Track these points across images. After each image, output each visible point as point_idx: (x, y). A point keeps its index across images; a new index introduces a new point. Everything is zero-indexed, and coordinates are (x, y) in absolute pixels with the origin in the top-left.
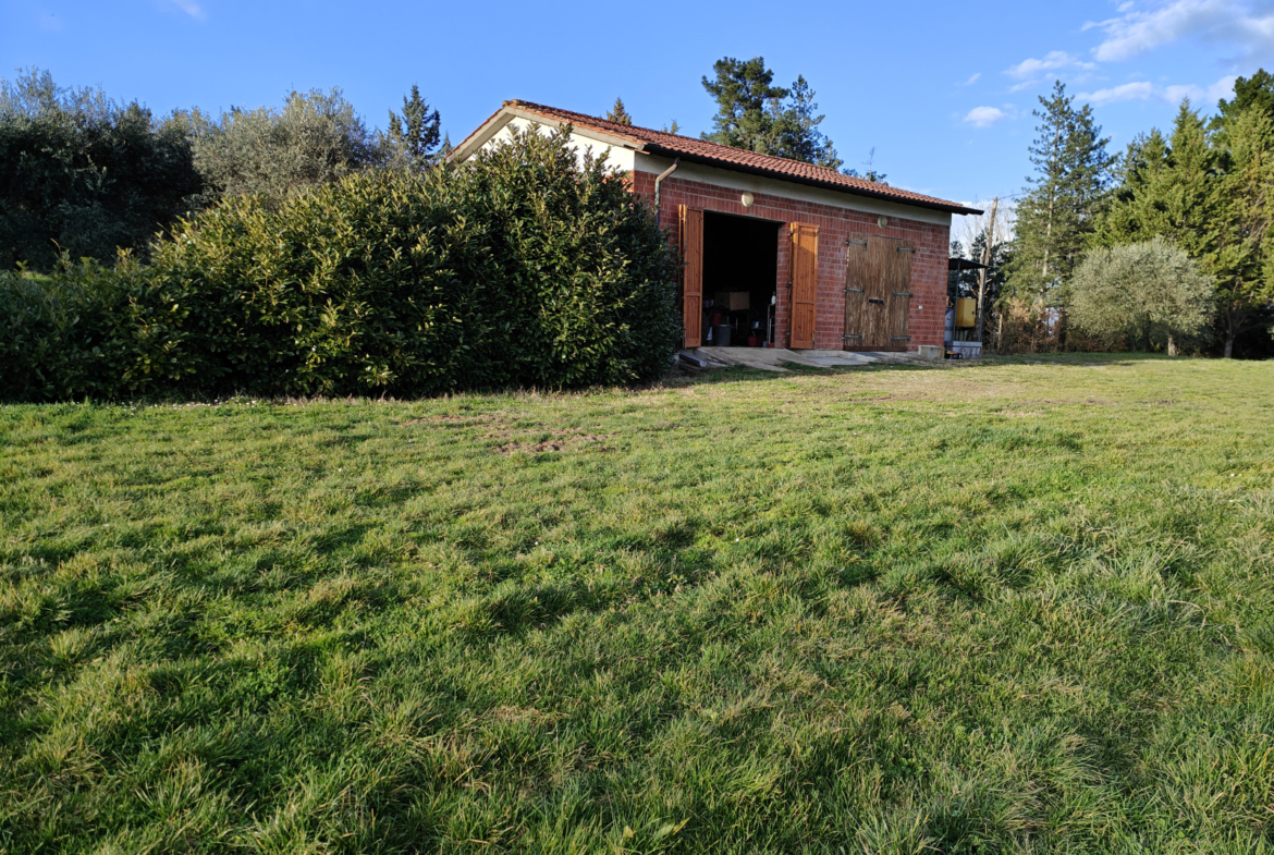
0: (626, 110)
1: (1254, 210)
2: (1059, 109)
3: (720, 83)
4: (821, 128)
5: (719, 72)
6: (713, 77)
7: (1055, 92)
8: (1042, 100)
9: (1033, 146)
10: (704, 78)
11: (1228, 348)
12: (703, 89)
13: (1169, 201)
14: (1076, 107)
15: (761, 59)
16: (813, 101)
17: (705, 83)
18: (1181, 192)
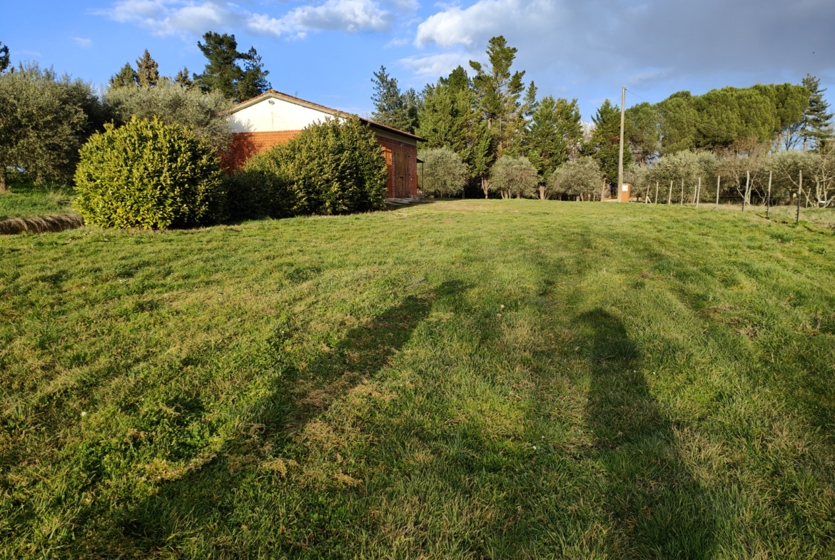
1: (470, 133)
2: (382, 78)
3: (209, 46)
4: (266, 78)
5: (207, 40)
6: (204, 43)
7: (381, 71)
8: (376, 75)
9: (373, 96)
10: (199, 42)
11: (463, 196)
12: (199, 49)
13: (438, 129)
14: (389, 79)
15: (233, 36)
16: (262, 62)
17: (200, 45)
18: (443, 125)
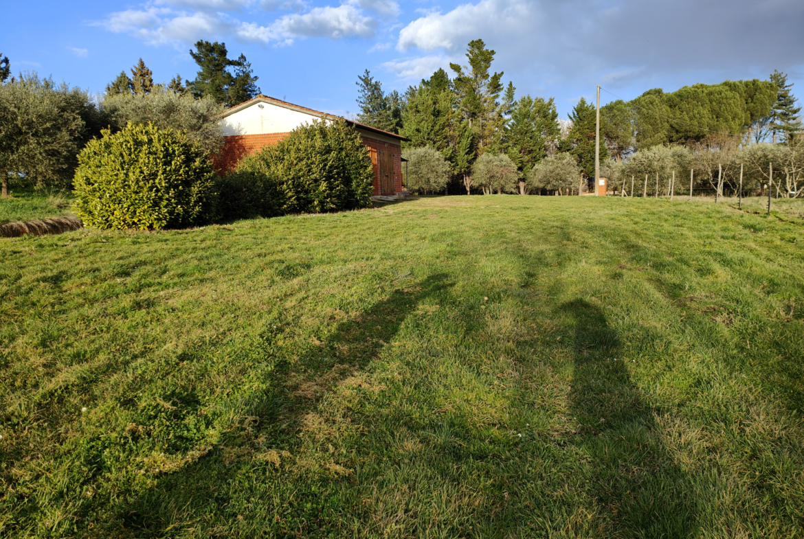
0: (146, 65)
1: (451, 132)
2: (367, 81)
3: (200, 54)
4: (256, 83)
5: (198, 48)
6: (195, 51)
7: (365, 75)
8: (360, 78)
9: (358, 99)
10: (191, 50)
11: (446, 192)
12: (191, 57)
13: (421, 128)
14: (373, 82)
15: (223, 44)
16: (251, 68)
17: (192, 53)
18: (426, 125)
